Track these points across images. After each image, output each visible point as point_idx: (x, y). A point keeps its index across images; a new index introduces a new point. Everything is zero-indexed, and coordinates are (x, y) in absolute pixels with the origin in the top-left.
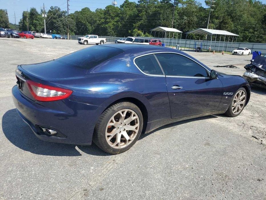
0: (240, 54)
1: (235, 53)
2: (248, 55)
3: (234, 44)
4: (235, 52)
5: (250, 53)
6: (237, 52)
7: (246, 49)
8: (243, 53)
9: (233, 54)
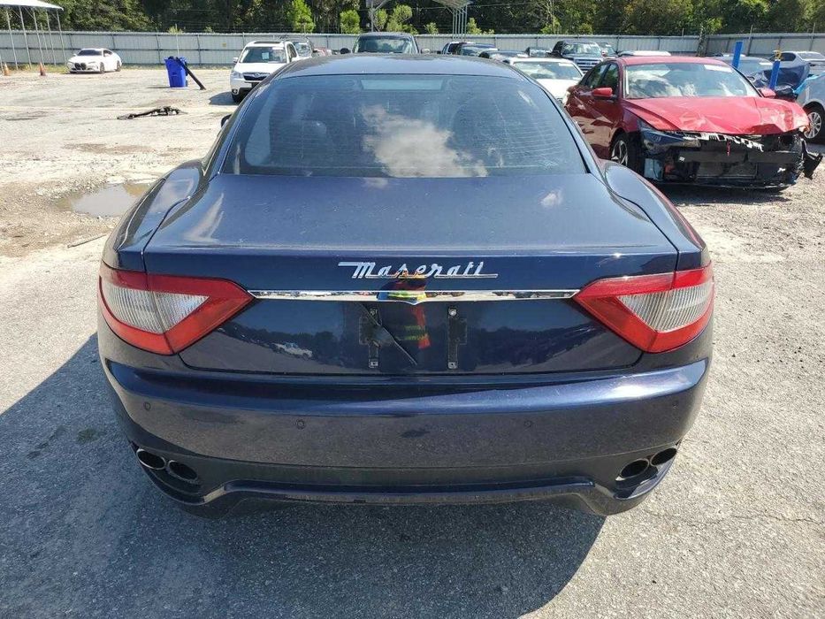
0: (96, 70)
1: (79, 69)
2: (116, 71)
3: (57, 37)
4: (77, 65)
5: (121, 64)
6: (83, 66)
7: (105, 52)
8: (102, 65)
9: (72, 73)
